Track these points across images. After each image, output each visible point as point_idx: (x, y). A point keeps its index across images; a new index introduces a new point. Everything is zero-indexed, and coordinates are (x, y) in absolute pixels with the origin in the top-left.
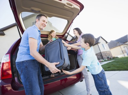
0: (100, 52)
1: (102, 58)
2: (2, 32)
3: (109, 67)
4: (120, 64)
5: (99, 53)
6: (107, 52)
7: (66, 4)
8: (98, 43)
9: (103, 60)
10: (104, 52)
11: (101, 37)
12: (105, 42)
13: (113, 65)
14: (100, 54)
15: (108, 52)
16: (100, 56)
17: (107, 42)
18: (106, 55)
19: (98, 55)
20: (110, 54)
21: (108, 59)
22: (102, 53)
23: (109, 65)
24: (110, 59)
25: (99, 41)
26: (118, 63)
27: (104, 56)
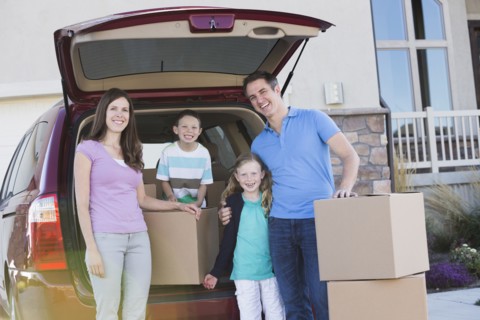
7: (253, 35)
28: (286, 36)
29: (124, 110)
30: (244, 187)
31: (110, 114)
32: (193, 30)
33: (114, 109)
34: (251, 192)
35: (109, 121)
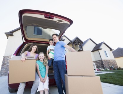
0: (100, 59)
1: (103, 67)
2: (11, 34)
3: (105, 78)
4: (120, 77)
5: (99, 61)
6: (110, 61)
7: (57, 21)
8: (99, 49)
9: (103, 69)
10: (106, 60)
11: (104, 43)
12: (109, 49)
13: (111, 76)
14: (101, 62)
15: (112, 61)
16: (100, 64)
17: (111, 49)
18: (108, 64)
19: (98, 63)
20: (114, 63)
21: (111, 69)
22: (103, 61)
23: (106, 76)
24: (114, 69)
25: (101, 47)
26: (119, 76)
27: (105, 65)
28: (64, 23)
29: (36, 48)
30: (40, 59)
31: (33, 48)
32: (45, 17)
33: (34, 47)
34: (41, 60)
35: (32, 49)
